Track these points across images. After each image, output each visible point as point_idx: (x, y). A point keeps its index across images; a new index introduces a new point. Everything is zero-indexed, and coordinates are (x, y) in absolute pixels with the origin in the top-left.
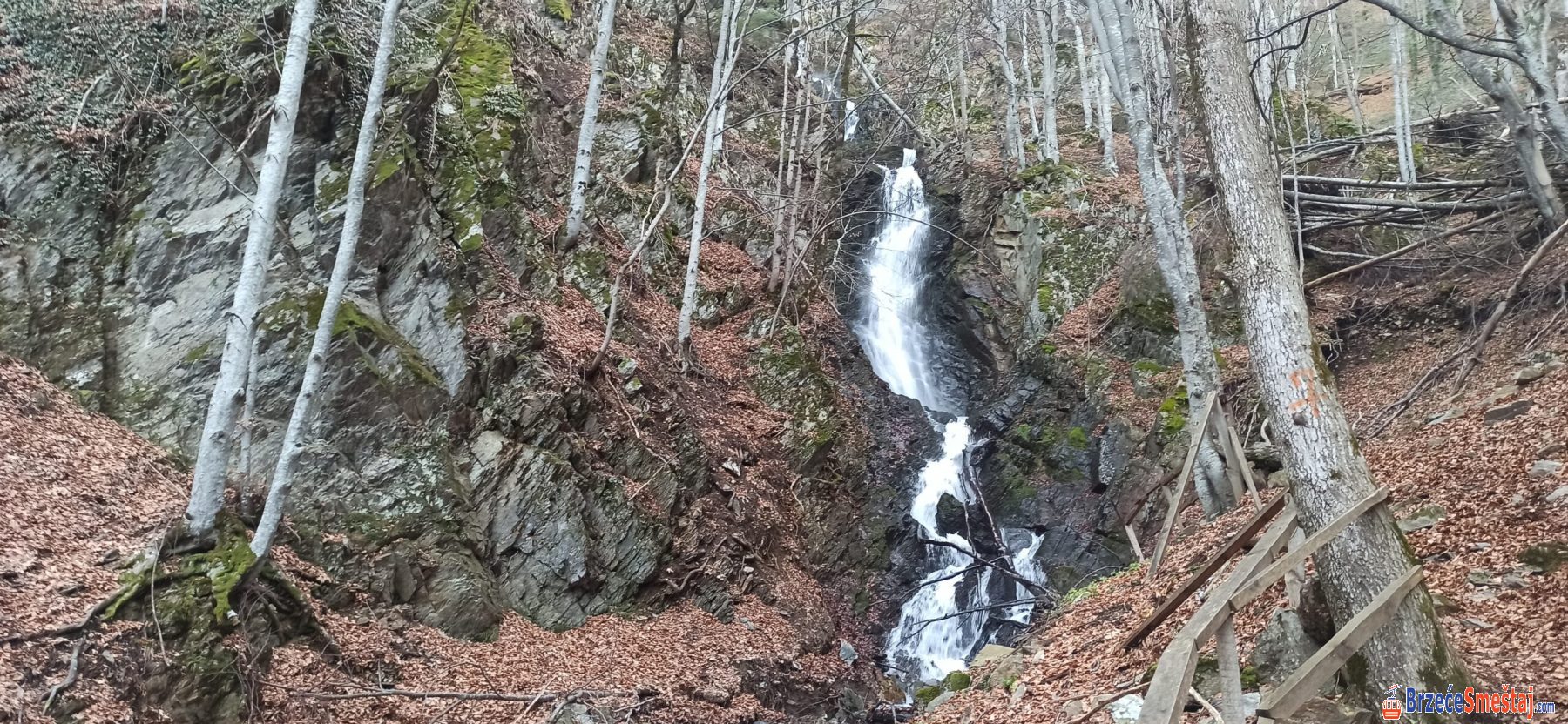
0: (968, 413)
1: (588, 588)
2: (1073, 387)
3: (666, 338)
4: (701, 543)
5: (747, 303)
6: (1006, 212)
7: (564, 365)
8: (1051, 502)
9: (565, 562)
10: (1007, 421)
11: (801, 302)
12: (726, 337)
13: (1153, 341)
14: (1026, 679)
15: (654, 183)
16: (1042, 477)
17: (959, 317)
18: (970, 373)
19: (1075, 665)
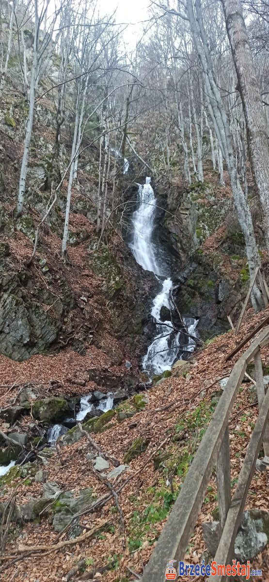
0: (171, 276)
1: (31, 345)
2: (209, 266)
3: (57, 251)
4: (73, 327)
5: (88, 237)
6: (184, 201)
7: (18, 262)
8: (201, 308)
9: (22, 336)
10: (186, 279)
11: (108, 236)
12: (80, 250)
13: (238, 248)
14: (191, 373)
15: (51, 191)
16: (198, 299)
17: (168, 241)
18: (172, 262)
19: (208, 367)
